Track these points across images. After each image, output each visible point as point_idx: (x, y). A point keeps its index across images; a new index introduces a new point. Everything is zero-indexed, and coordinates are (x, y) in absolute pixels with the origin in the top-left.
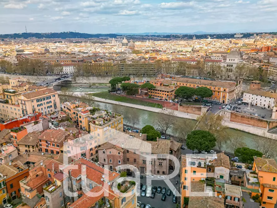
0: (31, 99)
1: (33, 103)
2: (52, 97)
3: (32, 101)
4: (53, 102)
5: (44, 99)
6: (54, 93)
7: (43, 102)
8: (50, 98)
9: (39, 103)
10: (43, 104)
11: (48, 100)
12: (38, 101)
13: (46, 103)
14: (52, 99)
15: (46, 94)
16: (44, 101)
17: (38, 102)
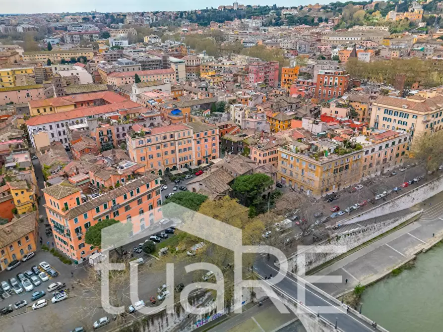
0: (379, 105)
1: (378, 112)
2: (411, 116)
3: (379, 109)
4: (409, 125)
5: (396, 113)
6: (417, 112)
7: (392, 117)
8: (407, 116)
9: (388, 116)
10: (392, 121)
11: (403, 120)
12: (386, 111)
13: (397, 122)
14: (410, 120)
15: (404, 108)
16: (396, 117)
17: (386, 114)
